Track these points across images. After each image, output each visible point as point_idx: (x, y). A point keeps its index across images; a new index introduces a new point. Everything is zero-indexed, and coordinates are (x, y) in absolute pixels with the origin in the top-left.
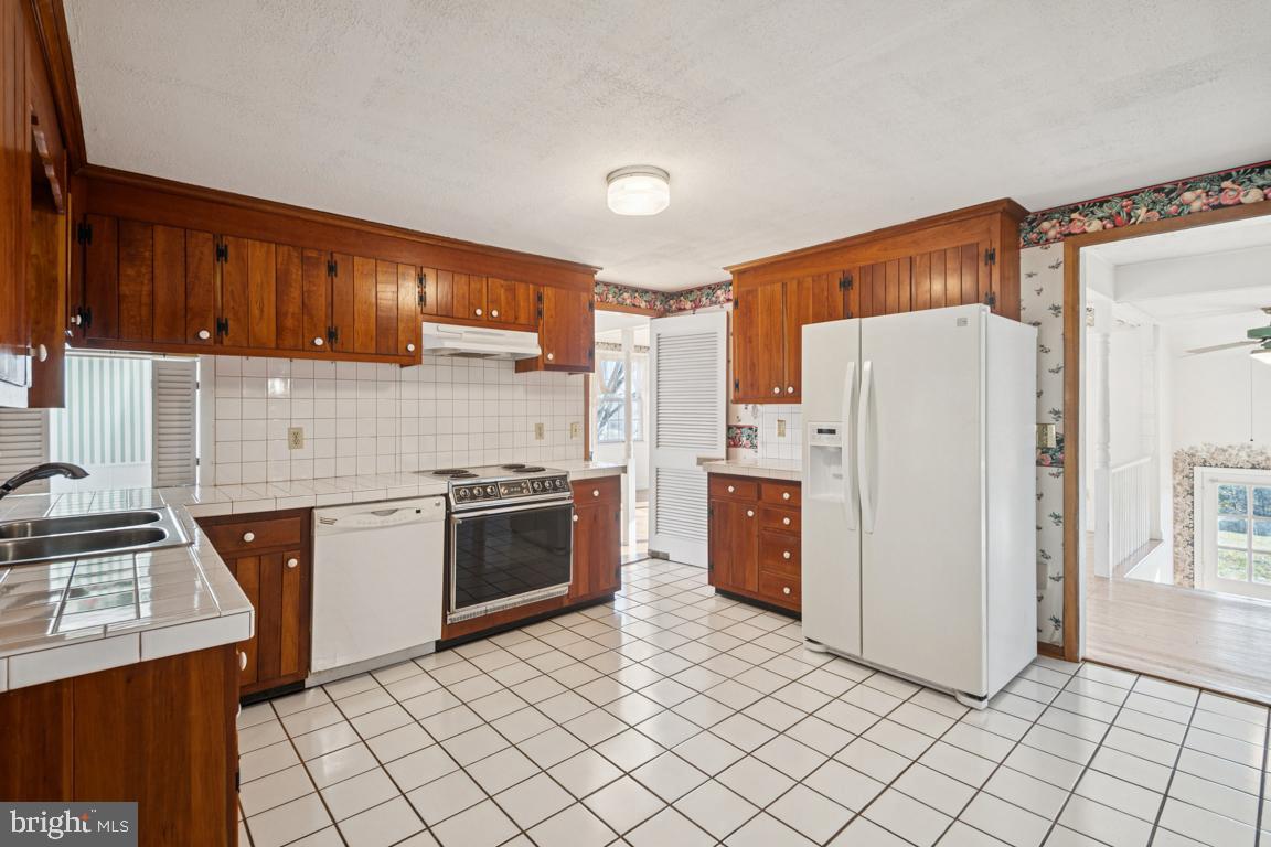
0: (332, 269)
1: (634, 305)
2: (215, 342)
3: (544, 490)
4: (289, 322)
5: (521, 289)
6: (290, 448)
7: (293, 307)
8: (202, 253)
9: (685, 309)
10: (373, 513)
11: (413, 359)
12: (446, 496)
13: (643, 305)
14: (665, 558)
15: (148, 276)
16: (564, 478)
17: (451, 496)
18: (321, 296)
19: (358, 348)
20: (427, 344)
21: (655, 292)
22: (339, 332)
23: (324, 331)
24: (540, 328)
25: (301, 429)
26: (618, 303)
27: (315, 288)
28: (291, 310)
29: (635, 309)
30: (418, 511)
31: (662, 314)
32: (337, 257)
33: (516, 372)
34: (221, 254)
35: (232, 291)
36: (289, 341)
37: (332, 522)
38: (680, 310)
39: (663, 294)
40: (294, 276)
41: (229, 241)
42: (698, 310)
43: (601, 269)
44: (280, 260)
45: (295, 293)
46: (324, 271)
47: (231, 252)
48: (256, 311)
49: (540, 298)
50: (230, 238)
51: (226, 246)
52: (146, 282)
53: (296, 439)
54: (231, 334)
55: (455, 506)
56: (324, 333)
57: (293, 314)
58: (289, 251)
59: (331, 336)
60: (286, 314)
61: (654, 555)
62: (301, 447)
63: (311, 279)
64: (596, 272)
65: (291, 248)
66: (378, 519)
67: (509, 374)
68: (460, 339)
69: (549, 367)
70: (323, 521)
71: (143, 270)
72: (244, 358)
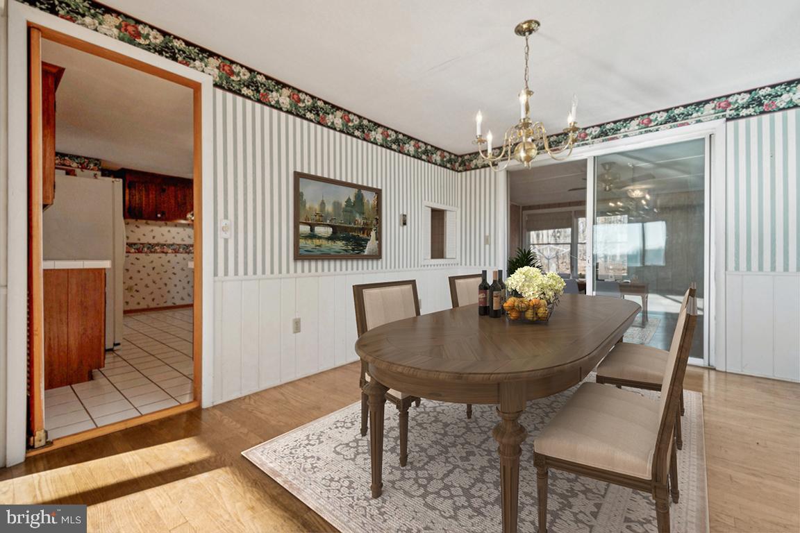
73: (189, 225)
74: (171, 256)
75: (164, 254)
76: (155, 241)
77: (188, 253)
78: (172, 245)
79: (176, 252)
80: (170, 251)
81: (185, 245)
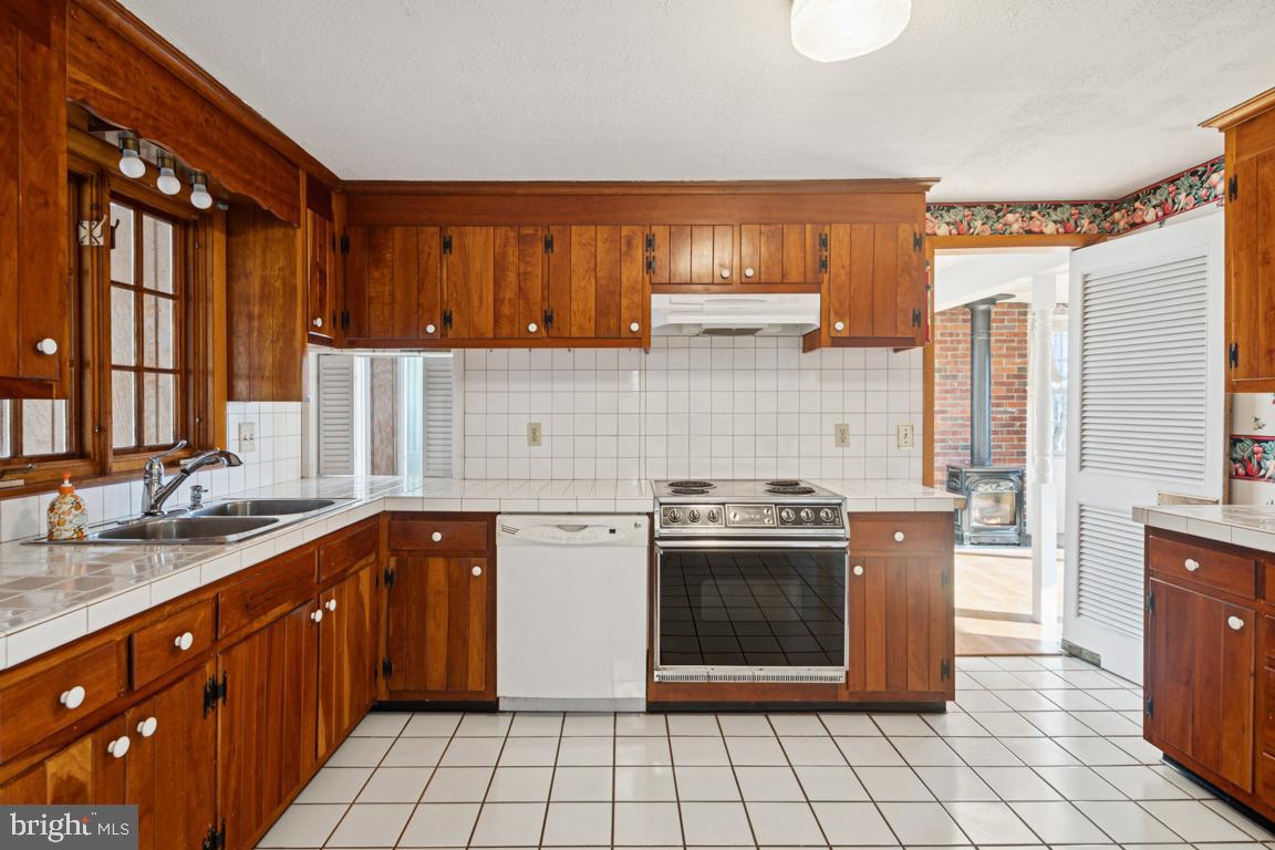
0: (549, 245)
1: (1029, 232)
2: (442, 335)
3: (799, 522)
4: (506, 310)
5: (792, 235)
6: (529, 445)
7: (509, 294)
8: (430, 247)
9: (1144, 223)
10: (559, 526)
11: (641, 341)
12: (651, 515)
13: (1050, 228)
14: (1095, 662)
15: (389, 276)
16: (836, 508)
17: (657, 517)
18: (537, 276)
19: (575, 333)
20: (656, 322)
21: (1076, 204)
22: (555, 316)
23: (539, 316)
24: (824, 287)
25: (539, 424)
26: (994, 232)
27: (530, 269)
28: (508, 295)
29: (1031, 237)
30: (612, 531)
31: (1090, 241)
32: (554, 230)
33: (804, 352)
34: (447, 245)
35: (455, 283)
36: (506, 331)
37: (513, 531)
38: (1134, 226)
39: (1097, 204)
40: (511, 259)
41: (453, 231)
42: (1168, 220)
43: (938, 180)
44: (497, 244)
45: (512, 277)
46: (540, 247)
47: (455, 242)
48: (476, 302)
49: (824, 243)
50: (453, 228)
51: (450, 238)
52: (388, 282)
53: (534, 435)
54: (454, 327)
55: (659, 531)
56: (539, 318)
57: (510, 300)
58: (506, 231)
59: (548, 320)
60: (503, 301)
61: (1072, 652)
62: (540, 444)
63: (527, 259)
64: (928, 188)
65: (509, 229)
66: (564, 535)
67: (793, 355)
68: (700, 312)
69: (838, 342)
70: (504, 529)
71: (386, 271)
72: (488, 350)
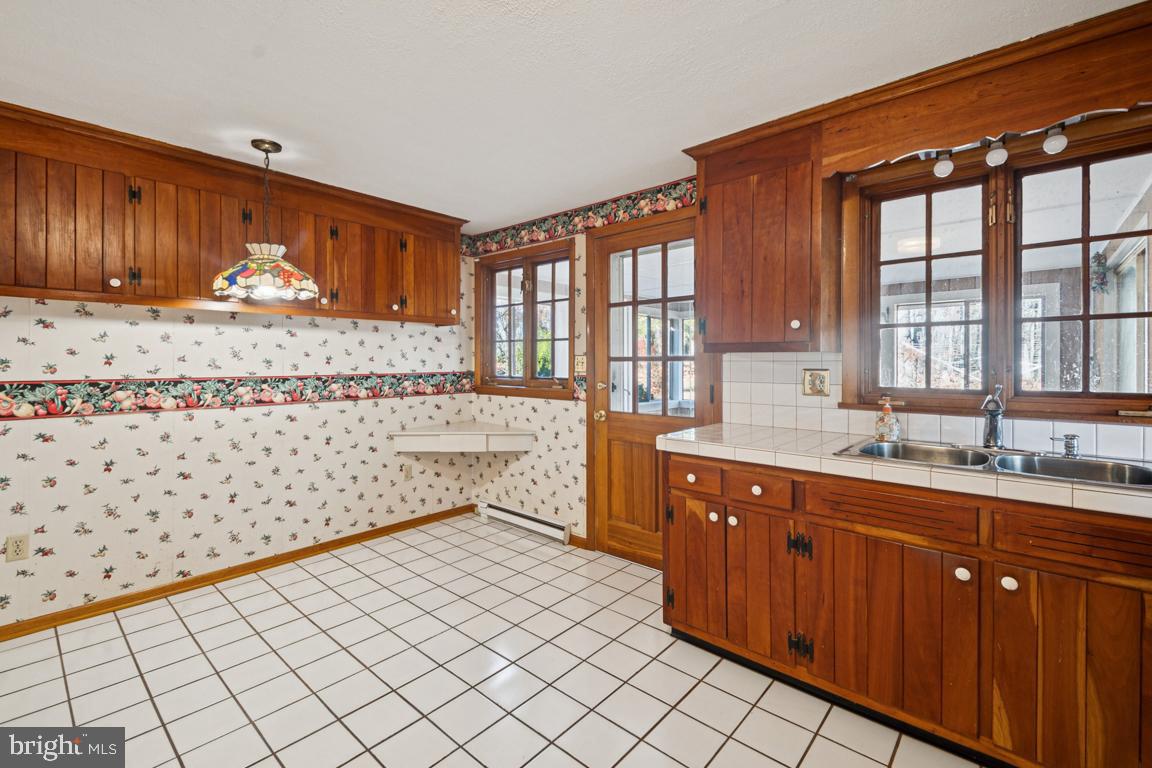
73: (233, 315)
74: (172, 420)
75: (146, 416)
76: (113, 373)
77: (233, 406)
78: (176, 383)
79: (190, 404)
80: (170, 403)
81: (221, 381)
